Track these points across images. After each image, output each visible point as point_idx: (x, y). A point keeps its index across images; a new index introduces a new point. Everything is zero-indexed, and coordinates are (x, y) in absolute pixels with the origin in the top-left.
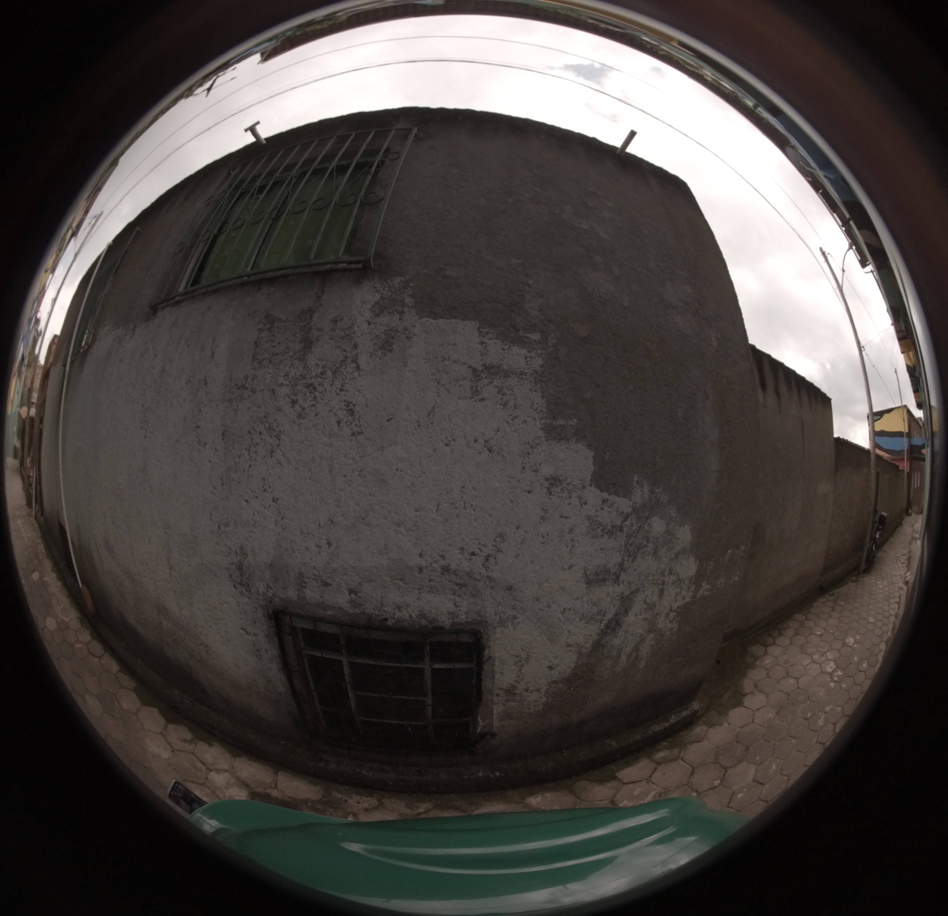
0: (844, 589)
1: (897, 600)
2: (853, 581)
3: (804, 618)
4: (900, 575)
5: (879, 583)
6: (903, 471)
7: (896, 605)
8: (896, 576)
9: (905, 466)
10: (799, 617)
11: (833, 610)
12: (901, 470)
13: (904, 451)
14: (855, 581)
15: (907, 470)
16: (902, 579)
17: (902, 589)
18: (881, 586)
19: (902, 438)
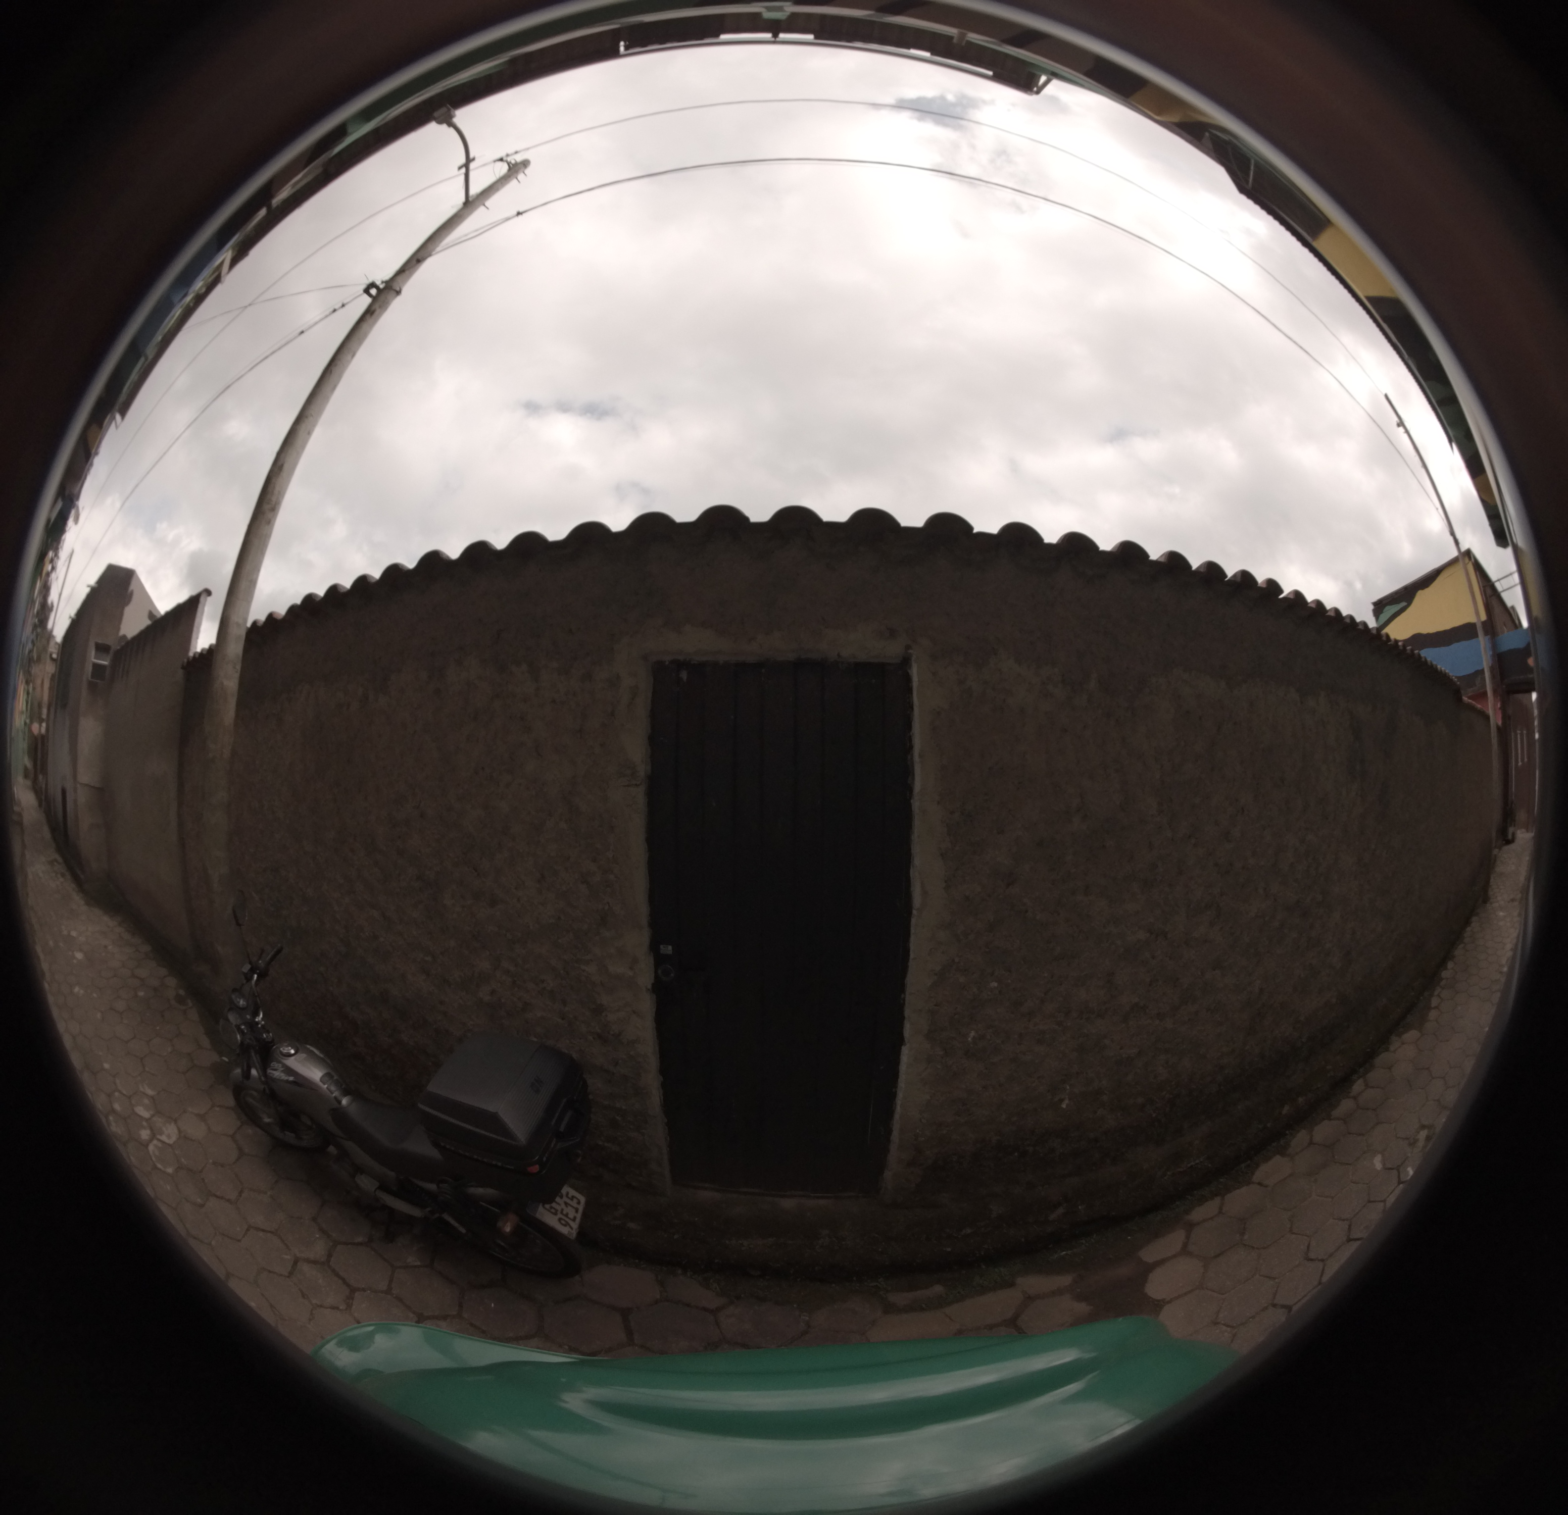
13: (1482, 671)
19: (1474, 640)
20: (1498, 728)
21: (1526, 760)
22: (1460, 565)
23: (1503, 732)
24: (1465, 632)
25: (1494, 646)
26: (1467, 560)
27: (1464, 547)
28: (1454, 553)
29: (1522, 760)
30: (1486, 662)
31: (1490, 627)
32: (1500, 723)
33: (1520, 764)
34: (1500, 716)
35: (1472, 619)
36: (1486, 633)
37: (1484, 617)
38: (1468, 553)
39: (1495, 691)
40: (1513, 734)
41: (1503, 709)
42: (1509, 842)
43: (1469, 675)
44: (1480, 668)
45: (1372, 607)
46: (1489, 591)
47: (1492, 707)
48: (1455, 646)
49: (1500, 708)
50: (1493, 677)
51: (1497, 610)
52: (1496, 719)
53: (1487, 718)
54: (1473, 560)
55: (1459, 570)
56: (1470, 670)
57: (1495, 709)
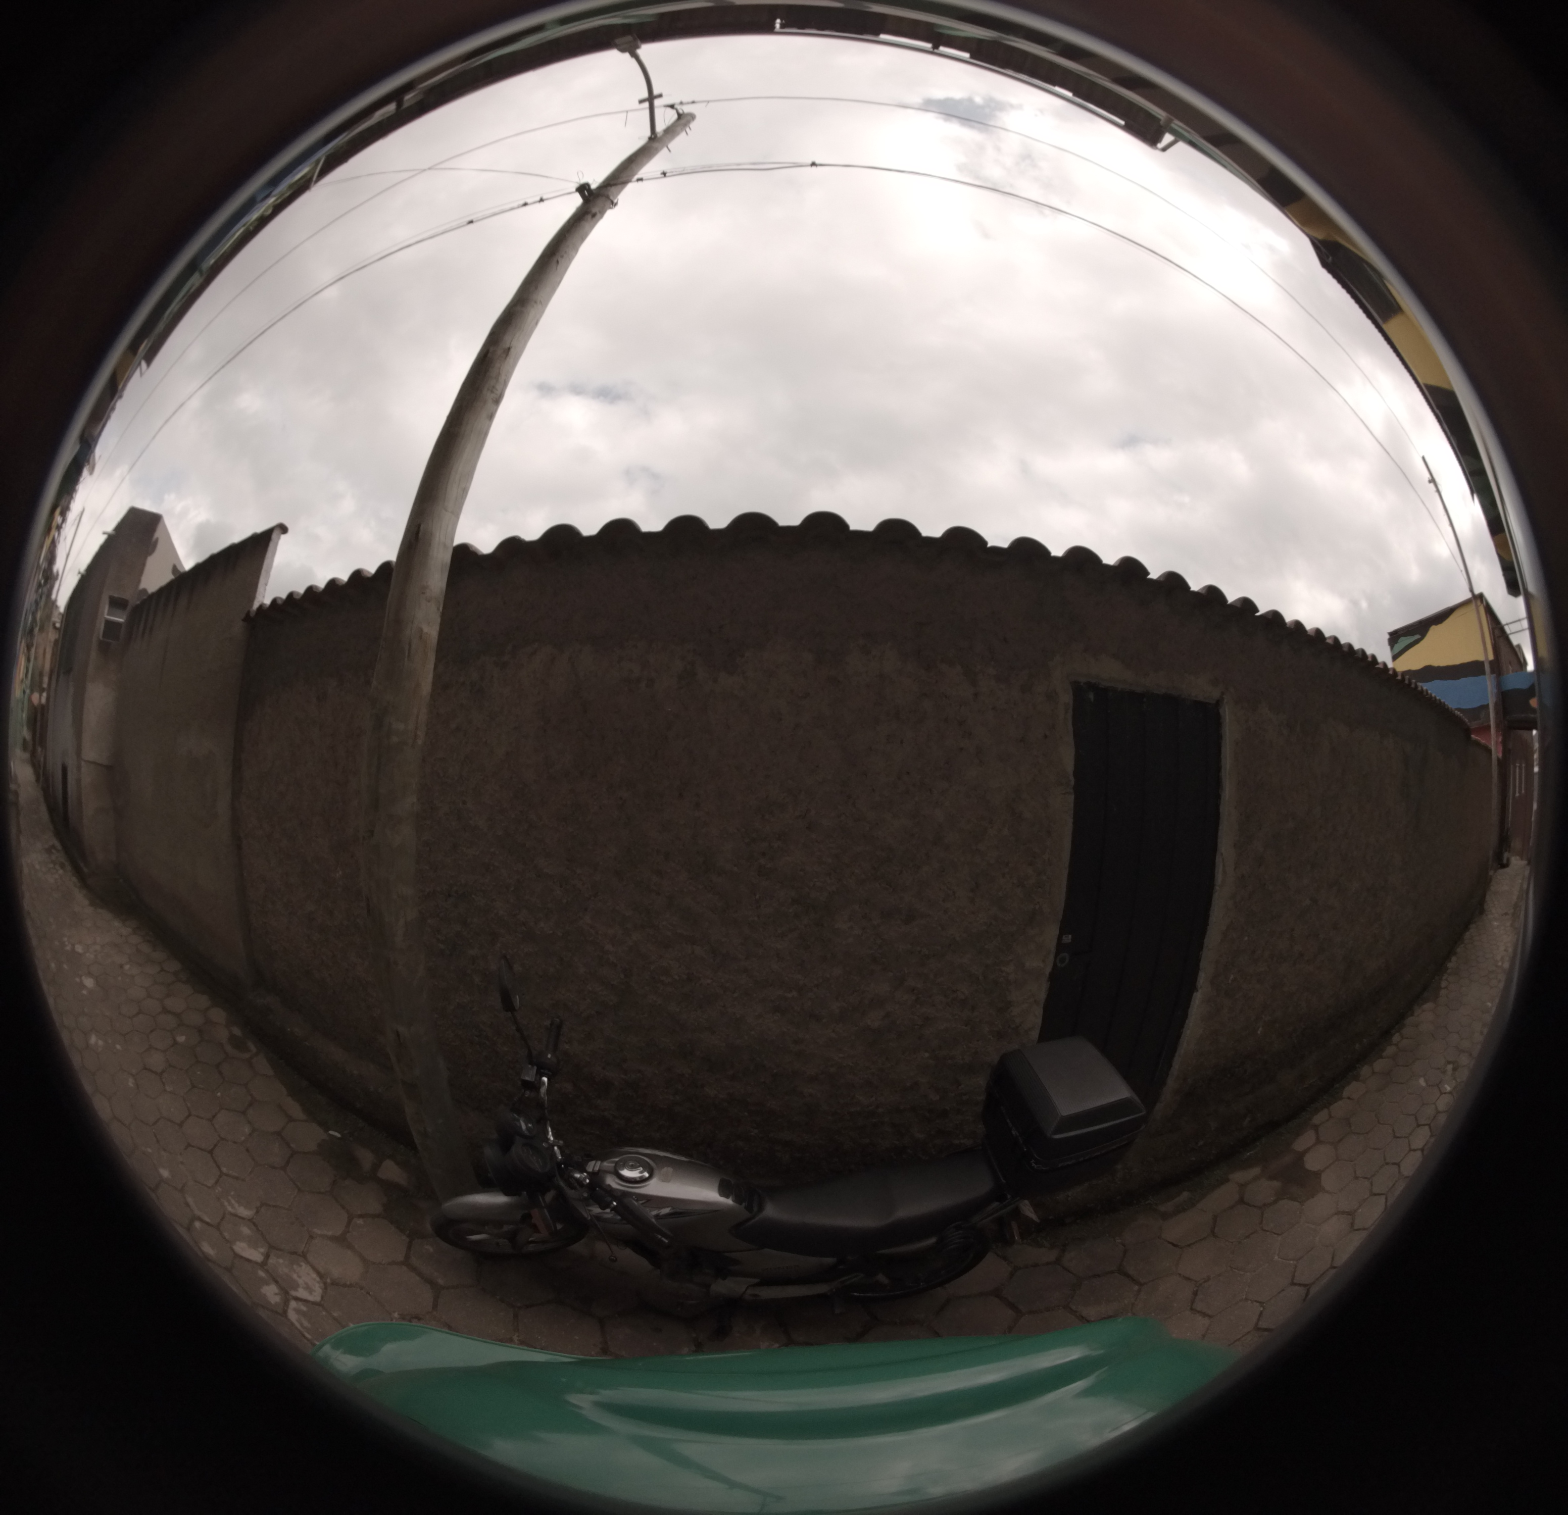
19: (1481, 677)
20: (1498, 760)
21: (1523, 791)
22: (1472, 606)
23: (1503, 764)
24: (1473, 669)
25: (1499, 685)
26: (1479, 603)
27: (1477, 592)
29: (1520, 792)
30: (1491, 701)
31: (1496, 667)
32: (1500, 755)
33: (1517, 795)
34: (1500, 748)
35: (1481, 658)
36: (1492, 672)
37: (1491, 657)
38: (1481, 597)
39: (1498, 726)
40: (1512, 766)
41: (1504, 743)
42: (1504, 866)
44: (1485, 704)
45: (1387, 637)
46: (1497, 632)
47: (1494, 742)
48: (1463, 681)
49: (1501, 742)
50: (1497, 713)
51: (1504, 650)
52: (1497, 752)
53: (1489, 751)
54: (1484, 602)
55: (1471, 610)
56: (1476, 705)
57: (1496, 743)
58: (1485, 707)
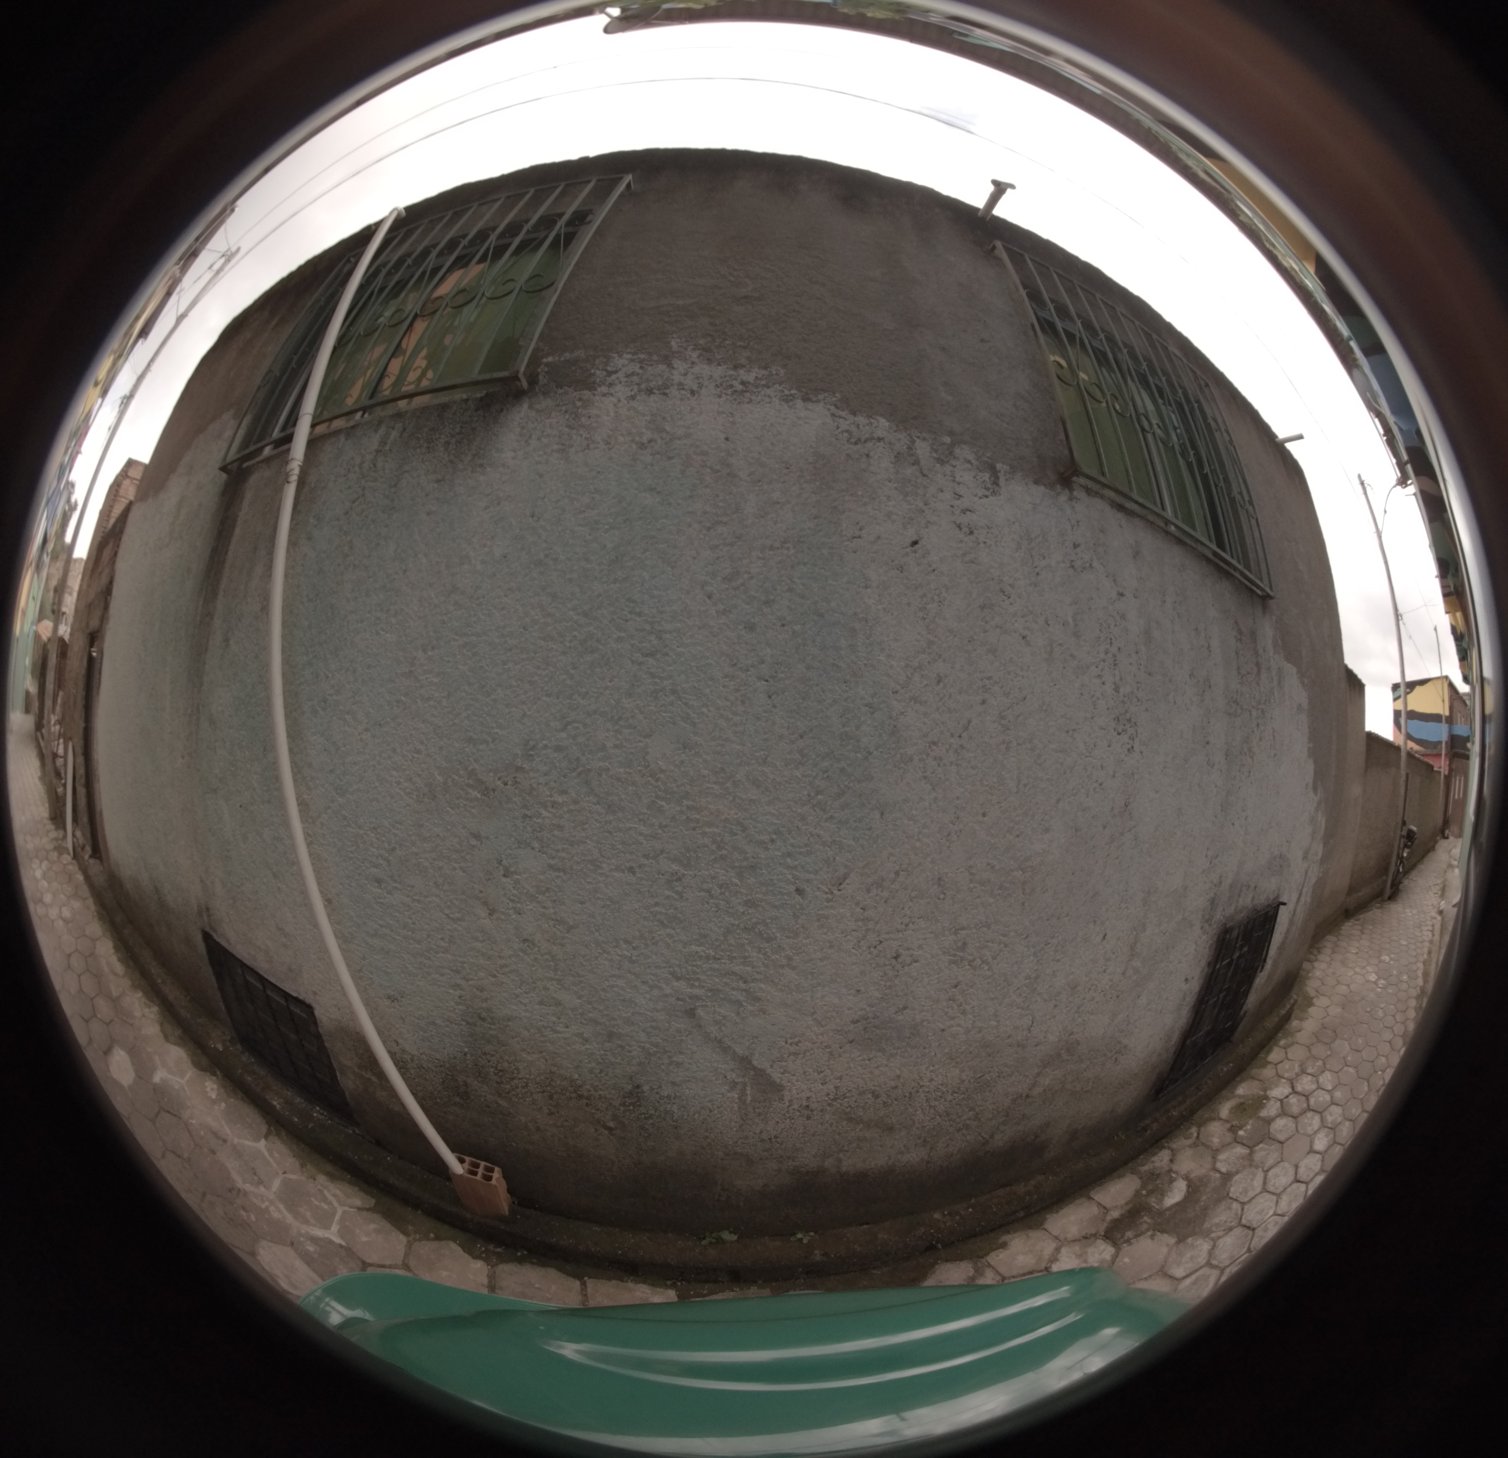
0: (1369, 915)
1: (1430, 928)
2: (1378, 908)
3: (1335, 939)
4: (1433, 905)
5: (1407, 911)
6: (1439, 772)
7: (1430, 934)
8: (1428, 906)
9: (1442, 765)
10: (1331, 938)
11: (1363, 933)
12: (1436, 772)
14: (1381, 908)
15: (1445, 770)
16: (1435, 909)
17: (1435, 918)
18: (1410, 914)
19: (1440, 724)
22: (1440, 682)
23: (1448, 778)
24: (1436, 718)
25: (1450, 731)
26: (1445, 680)
27: (1444, 674)
28: (1438, 675)
30: (1444, 737)
31: (1450, 720)
32: (1447, 773)
34: (1447, 768)
35: (1441, 712)
36: (1447, 722)
37: (1447, 713)
38: (1446, 677)
39: (1446, 755)
40: (1454, 780)
41: (1450, 765)
43: (1435, 742)
44: (1441, 740)
45: (1391, 686)
48: (1431, 724)
50: (1447, 747)
54: (1448, 680)
55: (1438, 684)
56: (1436, 740)
57: (1444, 764)
58: (1440, 742)
